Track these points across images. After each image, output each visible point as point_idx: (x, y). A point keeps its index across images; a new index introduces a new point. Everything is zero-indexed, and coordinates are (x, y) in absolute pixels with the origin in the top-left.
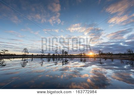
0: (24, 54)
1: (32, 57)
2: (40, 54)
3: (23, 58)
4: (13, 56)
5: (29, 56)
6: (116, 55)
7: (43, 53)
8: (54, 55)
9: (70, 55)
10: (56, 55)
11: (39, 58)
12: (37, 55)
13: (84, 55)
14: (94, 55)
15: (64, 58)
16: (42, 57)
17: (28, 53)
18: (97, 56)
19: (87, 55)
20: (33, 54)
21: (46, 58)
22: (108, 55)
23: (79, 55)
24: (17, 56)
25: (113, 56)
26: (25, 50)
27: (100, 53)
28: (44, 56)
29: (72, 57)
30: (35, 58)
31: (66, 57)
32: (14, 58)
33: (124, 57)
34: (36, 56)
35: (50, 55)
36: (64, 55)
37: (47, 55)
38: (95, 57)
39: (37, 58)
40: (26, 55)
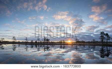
0: (14, 41)
1: (19, 43)
2: (25, 41)
3: (13, 44)
4: (7, 43)
5: (17, 43)
6: (87, 42)
7: (27, 40)
8: (36, 42)
9: (52, 42)
10: (39, 42)
11: (24, 44)
12: (23, 42)
13: (64, 42)
14: (72, 43)
15: (46, 45)
16: (26, 43)
17: (16, 40)
18: (74, 43)
19: (66, 42)
20: (19, 41)
21: (30, 44)
22: (82, 42)
23: (59, 42)
24: (10, 43)
25: (85, 43)
26: (14, 38)
27: (76, 41)
28: (28, 43)
29: (53, 44)
30: (21, 44)
31: (47, 44)
32: (8, 44)
33: (91, 44)
34: (21, 42)
35: (33, 42)
36: (46, 42)
37: (30, 42)
38: (73, 44)
39: (22, 44)
40: (15, 42)
